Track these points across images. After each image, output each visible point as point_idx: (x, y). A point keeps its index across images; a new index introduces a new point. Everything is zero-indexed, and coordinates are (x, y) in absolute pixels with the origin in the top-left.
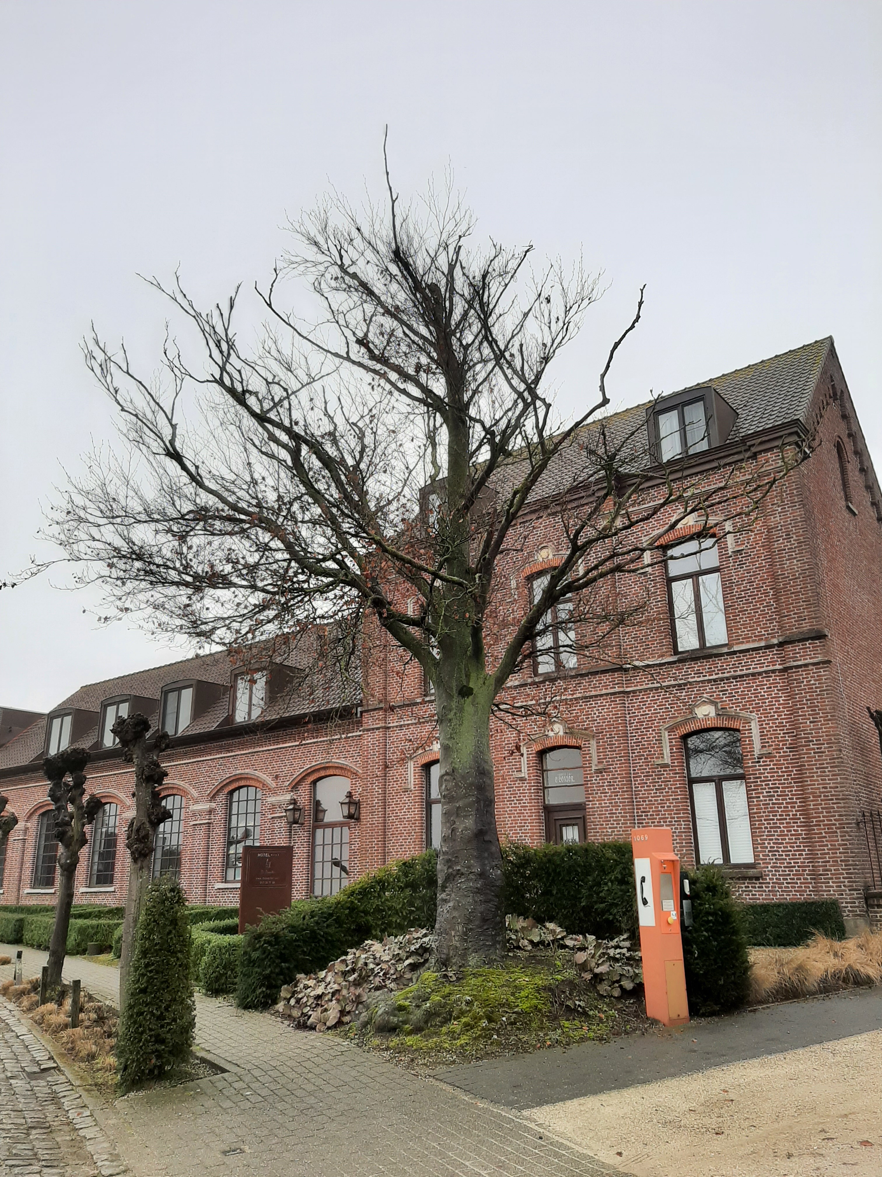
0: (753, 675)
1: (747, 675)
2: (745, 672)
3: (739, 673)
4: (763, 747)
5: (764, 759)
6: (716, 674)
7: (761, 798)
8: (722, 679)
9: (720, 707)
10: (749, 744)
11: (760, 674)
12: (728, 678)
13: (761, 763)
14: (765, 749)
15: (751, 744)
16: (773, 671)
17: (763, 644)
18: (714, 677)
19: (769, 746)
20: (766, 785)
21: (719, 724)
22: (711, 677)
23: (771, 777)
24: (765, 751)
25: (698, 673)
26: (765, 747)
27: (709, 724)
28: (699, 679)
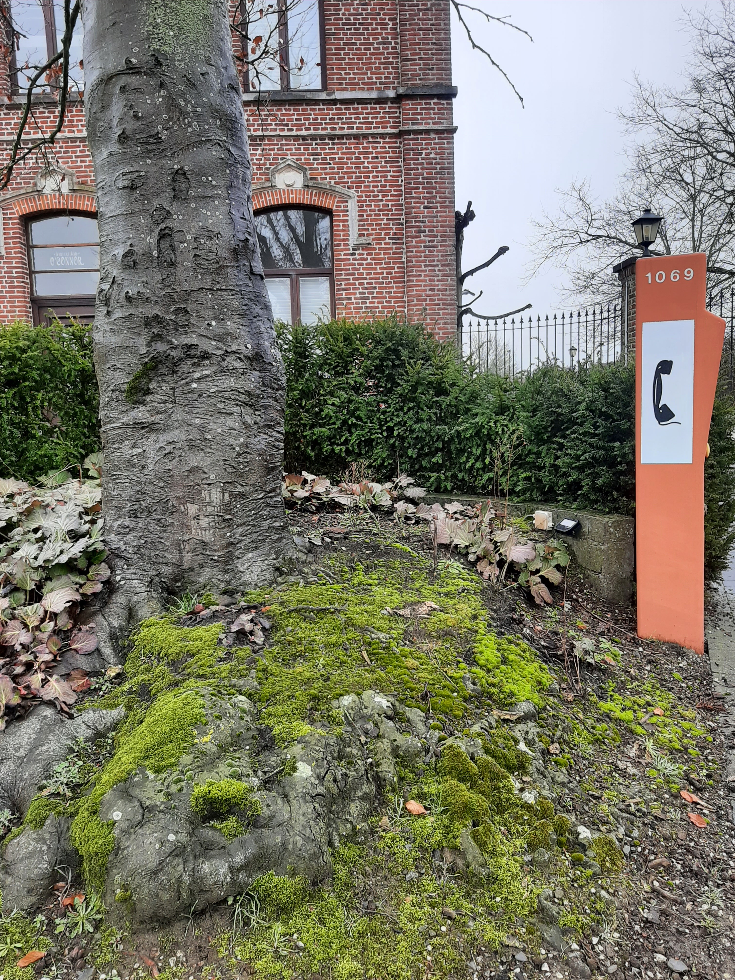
0: (356, 137)
1: (348, 137)
2: (346, 132)
3: (338, 132)
4: (361, 235)
5: (361, 251)
6: (307, 129)
7: (353, 300)
8: (314, 138)
9: (309, 177)
10: (343, 231)
11: (365, 137)
12: (322, 138)
13: (357, 257)
14: (362, 238)
15: (346, 230)
16: (383, 136)
17: (374, 95)
18: (304, 133)
19: (369, 235)
20: (360, 284)
21: (306, 200)
22: (299, 133)
23: (368, 274)
24: (362, 240)
25: (282, 124)
26: (363, 235)
27: (293, 199)
28: (282, 134)
